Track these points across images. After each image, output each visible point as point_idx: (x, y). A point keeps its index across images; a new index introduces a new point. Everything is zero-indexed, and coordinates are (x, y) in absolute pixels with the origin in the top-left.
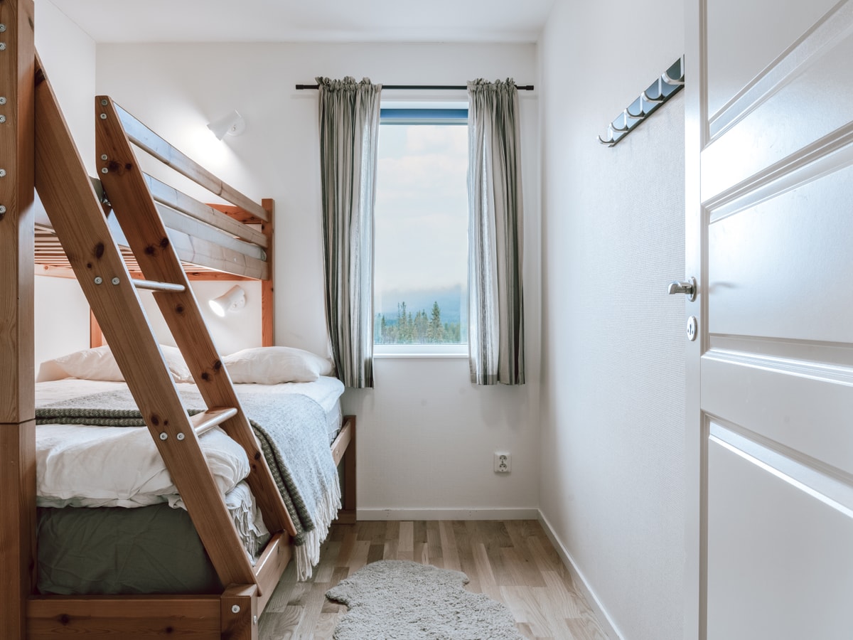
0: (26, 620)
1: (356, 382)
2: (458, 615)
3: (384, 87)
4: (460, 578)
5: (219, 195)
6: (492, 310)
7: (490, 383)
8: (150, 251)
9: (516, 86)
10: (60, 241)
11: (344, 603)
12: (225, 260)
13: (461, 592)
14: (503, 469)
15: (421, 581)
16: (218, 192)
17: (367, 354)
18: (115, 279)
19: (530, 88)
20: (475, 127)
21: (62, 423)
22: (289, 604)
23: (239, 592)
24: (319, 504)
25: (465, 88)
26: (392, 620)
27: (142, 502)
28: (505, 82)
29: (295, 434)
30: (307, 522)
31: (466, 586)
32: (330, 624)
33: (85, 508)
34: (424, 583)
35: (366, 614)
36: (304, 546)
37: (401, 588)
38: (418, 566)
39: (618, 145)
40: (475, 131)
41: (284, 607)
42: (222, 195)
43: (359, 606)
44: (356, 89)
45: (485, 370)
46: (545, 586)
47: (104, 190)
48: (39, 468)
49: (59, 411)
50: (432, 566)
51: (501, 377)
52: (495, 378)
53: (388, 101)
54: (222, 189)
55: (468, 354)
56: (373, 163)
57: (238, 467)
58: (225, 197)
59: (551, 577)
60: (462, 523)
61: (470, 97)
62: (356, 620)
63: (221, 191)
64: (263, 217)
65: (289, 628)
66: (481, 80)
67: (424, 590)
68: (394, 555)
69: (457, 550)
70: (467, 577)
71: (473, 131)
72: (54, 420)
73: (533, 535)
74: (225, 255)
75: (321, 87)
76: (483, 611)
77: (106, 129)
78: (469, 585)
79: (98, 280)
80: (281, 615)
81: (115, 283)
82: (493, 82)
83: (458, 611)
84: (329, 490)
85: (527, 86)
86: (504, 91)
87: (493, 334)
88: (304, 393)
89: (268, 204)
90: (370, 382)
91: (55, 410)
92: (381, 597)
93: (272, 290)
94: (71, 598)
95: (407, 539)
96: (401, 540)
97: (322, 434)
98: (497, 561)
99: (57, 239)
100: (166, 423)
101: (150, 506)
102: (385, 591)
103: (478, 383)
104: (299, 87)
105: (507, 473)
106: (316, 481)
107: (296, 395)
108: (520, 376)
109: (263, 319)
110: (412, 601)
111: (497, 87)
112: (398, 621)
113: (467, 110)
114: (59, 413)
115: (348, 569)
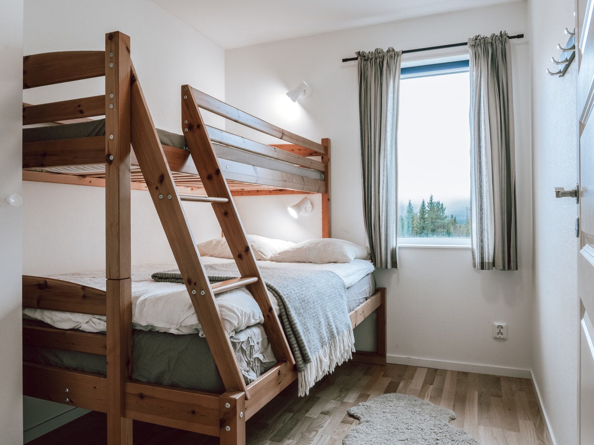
0: (124, 394)
1: (384, 264)
2: (438, 442)
3: (403, 52)
4: (448, 414)
5: (281, 138)
6: (489, 212)
7: (487, 268)
8: (210, 177)
9: (508, 36)
10: (143, 175)
11: (358, 418)
12: (285, 181)
13: (446, 425)
14: (500, 336)
15: (418, 412)
16: (280, 137)
17: (392, 244)
18: (169, 196)
19: (521, 36)
20: (474, 73)
21: (171, 282)
22: (321, 413)
23: (231, 395)
24: (325, 346)
25: (466, 44)
26: (387, 436)
27: (185, 331)
28: (499, 34)
29: (308, 297)
30: (306, 357)
31: (453, 421)
32: (344, 431)
33: (158, 332)
34: (419, 414)
35: (370, 429)
36: (303, 373)
37: (401, 415)
38: (420, 401)
39: (566, 75)
40: (474, 76)
41: (318, 415)
42: (283, 138)
43: (367, 422)
44: (384, 56)
45: (482, 258)
46: (519, 431)
47: (186, 142)
48: (133, 306)
49: (170, 275)
50: (430, 403)
51: (496, 264)
52: (491, 265)
53: (406, 62)
54: (283, 134)
55: (470, 246)
56: (395, 108)
57: (242, 315)
58: (285, 139)
59: (526, 426)
60: (465, 374)
61: (470, 50)
62: (361, 431)
63: (282, 136)
64: (322, 151)
65: (316, 429)
66: (478, 36)
67: (418, 419)
68: (405, 391)
69: (454, 393)
70: (454, 415)
71: (473, 76)
72: (167, 280)
73: (522, 391)
74: (285, 177)
75: (359, 58)
76: (458, 442)
77: (187, 105)
78: (455, 420)
79: (161, 197)
80: (314, 419)
81: (169, 198)
82: (489, 36)
83: (439, 438)
84: (337, 338)
85: (518, 35)
86: (498, 42)
87: (489, 230)
88: (332, 270)
89: (326, 143)
90: (394, 264)
91: (168, 274)
92: (385, 418)
93: (329, 200)
94: (146, 385)
95: (418, 380)
96: (414, 380)
97: (339, 299)
98: (484, 405)
99: (142, 174)
100: (195, 284)
101: (190, 335)
102: (389, 415)
103: (477, 268)
104: (344, 60)
105: (504, 339)
106: (324, 331)
107: (322, 272)
108: (512, 264)
109: (323, 219)
110: (406, 425)
111: (492, 39)
112: (391, 438)
113: (468, 60)
114: (170, 276)
115: (369, 395)
